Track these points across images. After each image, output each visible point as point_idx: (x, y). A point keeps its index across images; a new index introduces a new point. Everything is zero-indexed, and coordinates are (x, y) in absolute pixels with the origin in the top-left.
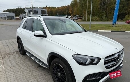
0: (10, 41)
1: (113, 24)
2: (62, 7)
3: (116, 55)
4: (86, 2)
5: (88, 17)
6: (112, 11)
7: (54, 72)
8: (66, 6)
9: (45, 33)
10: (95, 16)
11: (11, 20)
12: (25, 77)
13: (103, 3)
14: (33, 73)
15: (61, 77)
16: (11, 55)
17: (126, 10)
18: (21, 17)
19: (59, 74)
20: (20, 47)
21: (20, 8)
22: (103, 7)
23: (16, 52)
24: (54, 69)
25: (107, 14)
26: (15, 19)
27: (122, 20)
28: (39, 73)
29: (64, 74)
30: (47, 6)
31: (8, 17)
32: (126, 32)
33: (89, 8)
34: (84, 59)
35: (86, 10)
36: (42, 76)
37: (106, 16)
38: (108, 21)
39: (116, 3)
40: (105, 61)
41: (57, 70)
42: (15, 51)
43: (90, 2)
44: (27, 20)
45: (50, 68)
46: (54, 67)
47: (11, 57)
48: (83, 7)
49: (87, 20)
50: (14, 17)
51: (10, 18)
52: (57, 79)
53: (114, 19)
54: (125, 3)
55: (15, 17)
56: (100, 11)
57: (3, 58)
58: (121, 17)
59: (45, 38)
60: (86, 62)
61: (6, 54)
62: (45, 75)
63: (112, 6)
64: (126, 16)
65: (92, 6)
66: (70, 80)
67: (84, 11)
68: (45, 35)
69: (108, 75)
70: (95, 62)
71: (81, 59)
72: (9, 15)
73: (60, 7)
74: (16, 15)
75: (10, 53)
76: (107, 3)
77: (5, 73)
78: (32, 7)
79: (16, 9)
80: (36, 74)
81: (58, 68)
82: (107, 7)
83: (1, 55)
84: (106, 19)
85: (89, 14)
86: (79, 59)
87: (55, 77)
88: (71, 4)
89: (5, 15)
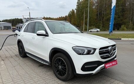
0: (9, 47)
1: (110, 33)
2: (59, 17)
3: (110, 48)
4: (83, 13)
5: (85, 27)
6: (108, 21)
7: (55, 66)
8: (64, 17)
9: (47, 33)
10: (92, 26)
11: (7, 30)
12: (28, 73)
13: (100, 14)
14: (35, 71)
15: (62, 69)
16: (11, 58)
17: (121, 20)
18: (17, 27)
19: (60, 67)
20: (20, 51)
21: (17, 19)
22: (100, 17)
23: (16, 55)
24: (55, 63)
25: (104, 24)
26: (12, 29)
27: (118, 30)
28: (40, 71)
29: (65, 66)
30: (44, 17)
31: (5, 27)
32: (122, 39)
33: (86, 18)
34: (82, 50)
35: (83, 20)
36: (43, 73)
37: (103, 26)
38: (105, 30)
39: (112, 13)
40: (100, 51)
41: (58, 64)
42: (14, 55)
43: (87, 13)
44: (28, 24)
45: (51, 64)
46: (55, 61)
47: (12, 60)
48: (80, 17)
49: (85, 30)
50: (10, 27)
51: (7, 28)
52: (58, 72)
53: (110, 28)
54: (120, 14)
55: (12, 27)
56: (97, 21)
57: (3, 60)
58: (117, 27)
59: (47, 37)
60: (84, 53)
61: (6, 57)
62: (46, 72)
63: (108, 17)
64: (122, 26)
65: (89, 16)
66: (70, 70)
67: (81, 22)
68: (47, 34)
69: (104, 65)
70: (91, 52)
71: (79, 50)
72: (5, 25)
73: (58, 18)
74: (13, 25)
75: (10, 56)
76: (103, 14)
77: (7, 71)
78: (29, 18)
79: (13, 19)
80: (37, 71)
81: (59, 62)
82: (103, 17)
83: (2, 58)
84: (103, 28)
85: (86, 24)
86: (78, 50)
87: (57, 70)
88: (68, 15)
89: (2, 25)
